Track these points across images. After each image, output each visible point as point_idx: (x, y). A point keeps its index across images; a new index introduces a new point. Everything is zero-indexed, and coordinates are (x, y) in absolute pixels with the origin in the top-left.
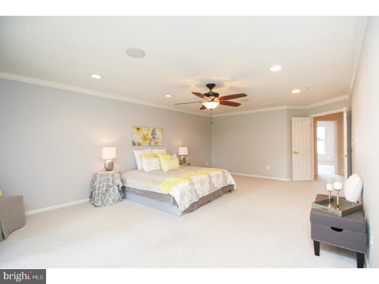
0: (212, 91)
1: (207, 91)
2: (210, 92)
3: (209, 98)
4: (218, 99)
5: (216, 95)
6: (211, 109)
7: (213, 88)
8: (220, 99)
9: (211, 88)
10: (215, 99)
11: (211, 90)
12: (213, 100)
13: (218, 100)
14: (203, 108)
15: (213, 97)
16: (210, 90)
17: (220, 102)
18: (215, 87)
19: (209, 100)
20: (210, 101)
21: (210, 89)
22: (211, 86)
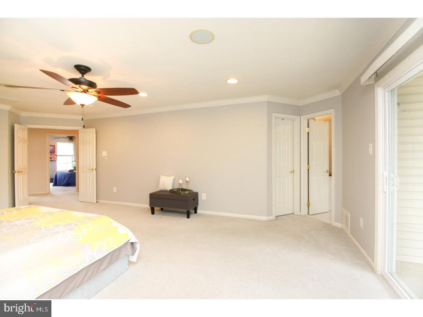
1: (77, 75)
2: (81, 78)
3: (80, 87)
4: (95, 91)
5: (92, 85)
6: (82, 105)
7: (87, 74)
8: (99, 92)
9: (83, 71)
10: (89, 90)
11: (83, 76)
12: (85, 91)
13: (95, 93)
14: (69, 102)
15: (85, 87)
16: (81, 75)
17: (98, 98)
18: (90, 73)
19: (78, 90)
20: (82, 92)
21: (81, 73)
22: (83, 69)
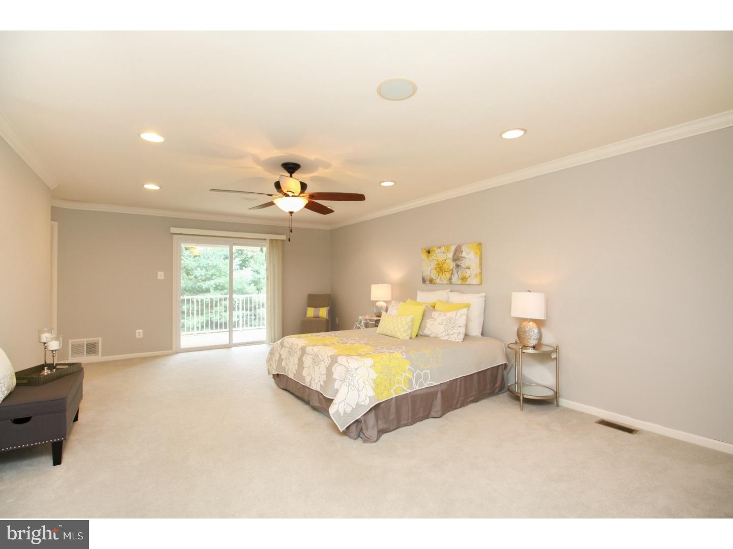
6: (291, 213)
9: (291, 170)
21: (289, 172)
22: (291, 167)
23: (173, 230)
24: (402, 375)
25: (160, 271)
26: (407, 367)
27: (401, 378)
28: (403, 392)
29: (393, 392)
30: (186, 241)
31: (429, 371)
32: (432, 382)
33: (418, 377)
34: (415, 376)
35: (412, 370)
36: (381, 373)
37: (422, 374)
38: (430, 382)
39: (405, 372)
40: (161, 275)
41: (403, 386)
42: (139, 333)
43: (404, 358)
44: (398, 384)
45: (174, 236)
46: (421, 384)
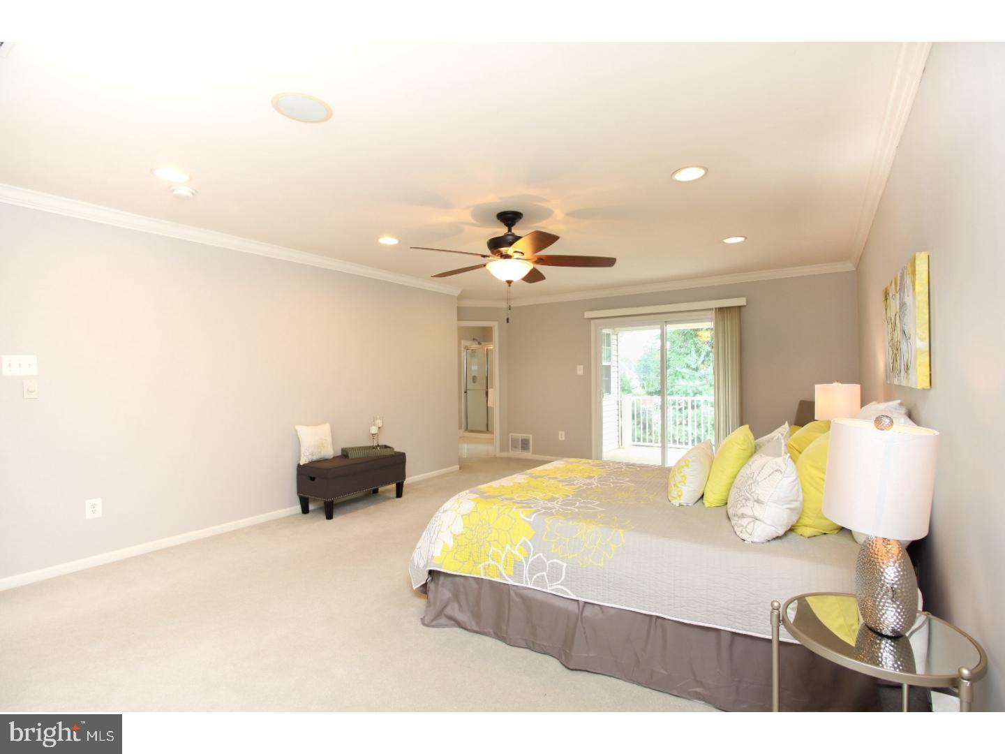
0: (513, 231)
2: (506, 235)
6: (509, 282)
9: (510, 222)
11: (510, 230)
16: (507, 228)
21: (507, 225)
22: (510, 218)
23: (588, 315)
24: (504, 548)
25: (580, 364)
26: (524, 539)
27: (500, 552)
28: (497, 576)
29: (482, 570)
30: (607, 326)
31: (565, 565)
32: (564, 588)
33: (536, 567)
34: (530, 560)
35: (529, 550)
36: (471, 530)
37: (548, 563)
38: (559, 587)
39: (513, 545)
40: (580, 370)
41: (501, 567)
42: (562, 435)
43: (528, 522)
44: (493, 559)
45: (592, 322)
46: (540, 581)
